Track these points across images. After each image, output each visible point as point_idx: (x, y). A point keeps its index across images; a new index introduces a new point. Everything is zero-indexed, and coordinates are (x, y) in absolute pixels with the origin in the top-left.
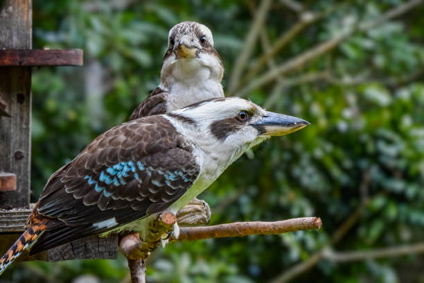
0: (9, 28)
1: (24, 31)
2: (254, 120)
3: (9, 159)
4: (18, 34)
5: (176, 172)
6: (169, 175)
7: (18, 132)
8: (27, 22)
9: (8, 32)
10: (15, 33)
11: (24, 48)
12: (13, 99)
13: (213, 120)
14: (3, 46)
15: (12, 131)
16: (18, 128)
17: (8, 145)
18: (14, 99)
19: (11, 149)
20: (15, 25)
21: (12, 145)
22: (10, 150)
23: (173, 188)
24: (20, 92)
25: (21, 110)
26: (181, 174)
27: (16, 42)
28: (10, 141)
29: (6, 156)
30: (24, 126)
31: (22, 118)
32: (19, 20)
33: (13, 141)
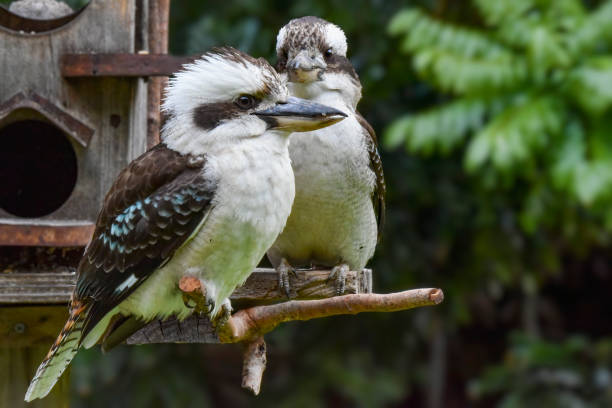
0: (100, 24)
1: (120, 28)
2: (262, 108)
3: (98, 204)
4: (113, 33)
5: (183, 192)
6: (176, 198)
7: (112, 167)
8: (127, 15)
9: (98, 30)
10: (107, 31)
11: (122, 52)
12: (104, 121)
13: (199, 101)
14: (92, 50)
15: (103, 165)
16: (111, 161)
17: (97, 184)
18: (106, 121)
19: (102, 189)
20: (108, 20)
21: (102, 184)
22: (100, 192)
23: (185, 214)
24: (115, 112)
25: (116, 137)
26: (190, 192)
27: (109, 43)
28: (99, 179)
29: (95, 199)
30: (120, 159)
31: (116, 148)
32: (115, 13)
33: (104, 179)
